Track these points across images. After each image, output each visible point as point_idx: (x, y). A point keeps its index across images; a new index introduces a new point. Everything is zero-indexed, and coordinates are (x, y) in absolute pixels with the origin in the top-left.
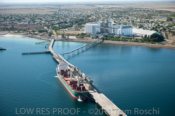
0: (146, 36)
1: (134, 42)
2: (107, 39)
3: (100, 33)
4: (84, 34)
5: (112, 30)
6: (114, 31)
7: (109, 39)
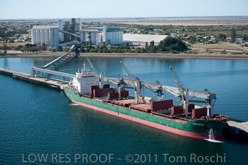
0: (153, 43)
1: (139, 52)
2: (84, 51)
3: (63, 42)
4: (32, 46)
5: (87, 35)
6: (90, 37)
7: (88, 51)
